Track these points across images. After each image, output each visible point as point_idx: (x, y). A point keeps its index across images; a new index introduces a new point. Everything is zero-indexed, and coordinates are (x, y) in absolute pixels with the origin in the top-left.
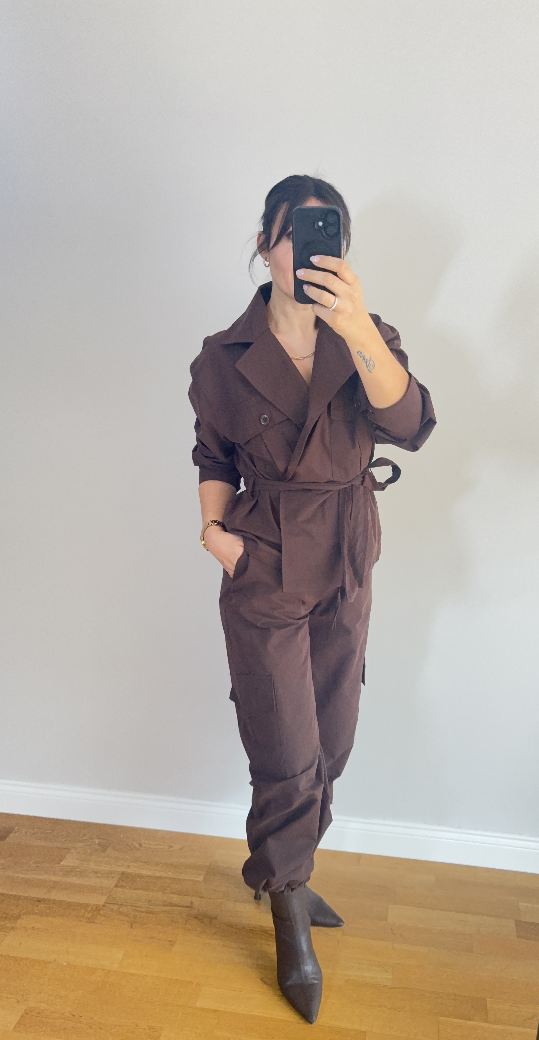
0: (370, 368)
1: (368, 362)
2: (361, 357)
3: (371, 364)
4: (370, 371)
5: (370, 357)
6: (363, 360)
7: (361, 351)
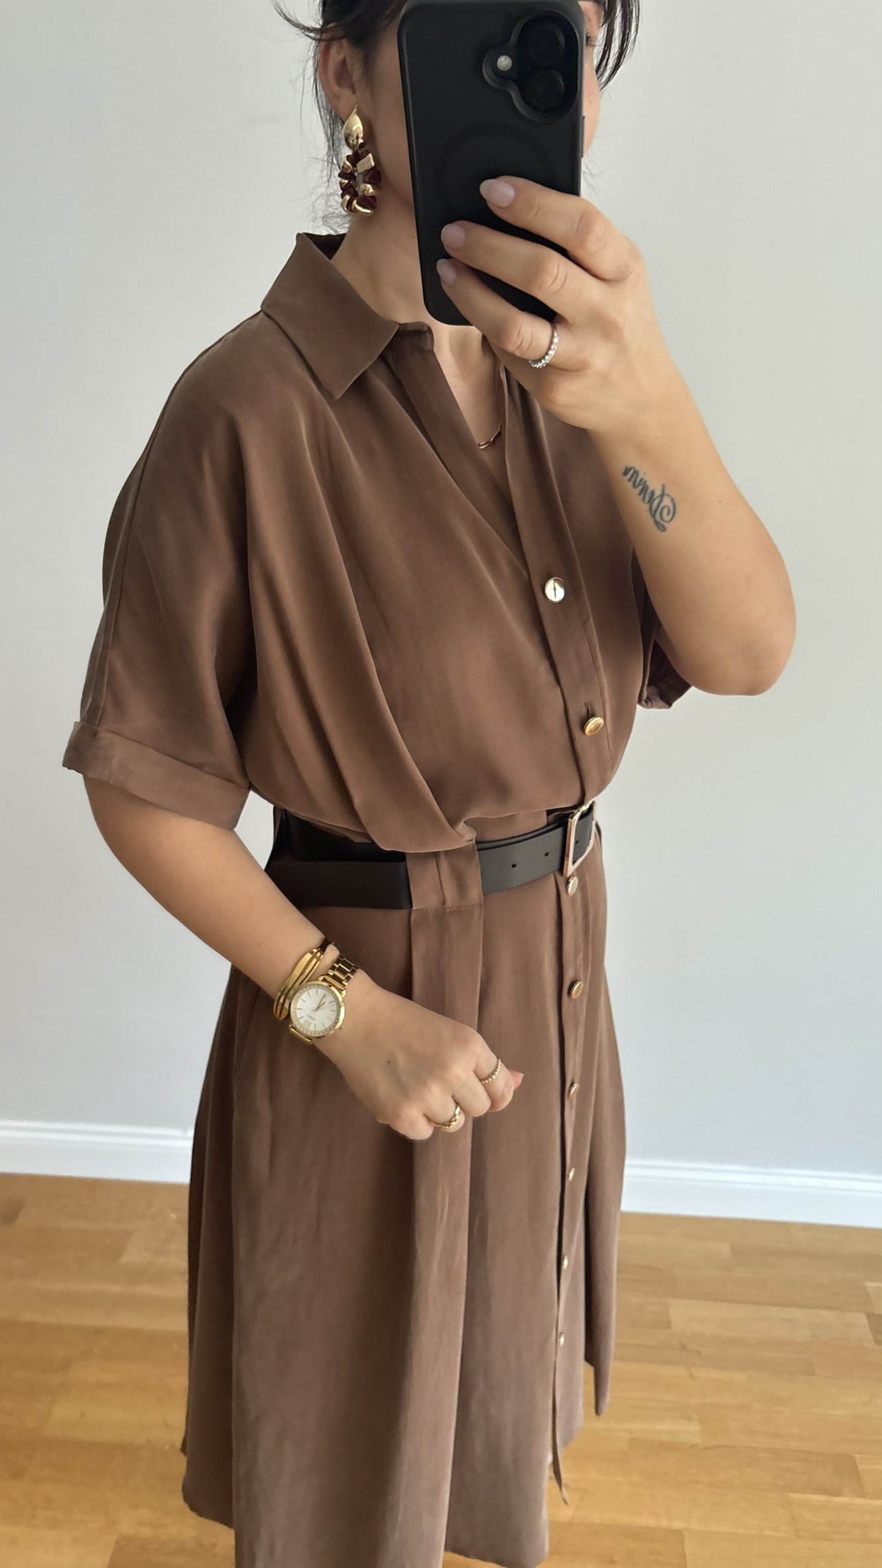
0: (662, 518)
1: (655, 500)
2: (634, 485)
3: (663, 508)
4: (661, 527)
5: (663, 486)
6: (642, 495)
7: (634, 468)
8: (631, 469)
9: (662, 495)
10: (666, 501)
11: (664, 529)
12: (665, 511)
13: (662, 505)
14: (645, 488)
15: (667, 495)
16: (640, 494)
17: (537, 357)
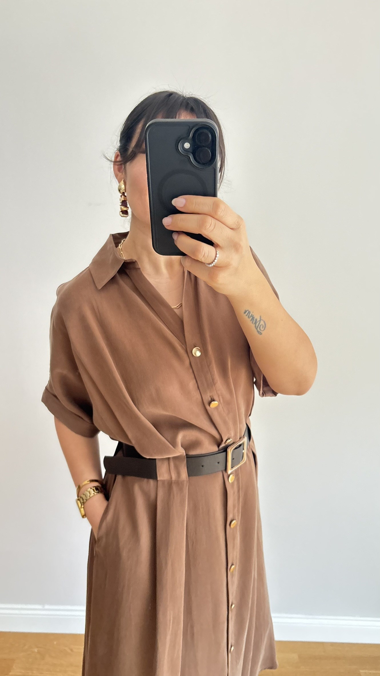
0: (260, 329)
1: (257, 322)
2: (249, 317)
3: (261, 325)
4: (260, 333)
5: (260, 316)
6: (252, 321)
7: (249, 311)
8: (247, 311)
9: (260, 321)
10: (262, 323)
11: (261, 334)
12: (262, 326)
13: (260, 324)
14: (253, 318)
15: (262, 320)
16: (251, 321)
17: (210, 262)
